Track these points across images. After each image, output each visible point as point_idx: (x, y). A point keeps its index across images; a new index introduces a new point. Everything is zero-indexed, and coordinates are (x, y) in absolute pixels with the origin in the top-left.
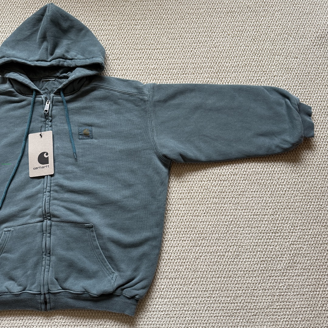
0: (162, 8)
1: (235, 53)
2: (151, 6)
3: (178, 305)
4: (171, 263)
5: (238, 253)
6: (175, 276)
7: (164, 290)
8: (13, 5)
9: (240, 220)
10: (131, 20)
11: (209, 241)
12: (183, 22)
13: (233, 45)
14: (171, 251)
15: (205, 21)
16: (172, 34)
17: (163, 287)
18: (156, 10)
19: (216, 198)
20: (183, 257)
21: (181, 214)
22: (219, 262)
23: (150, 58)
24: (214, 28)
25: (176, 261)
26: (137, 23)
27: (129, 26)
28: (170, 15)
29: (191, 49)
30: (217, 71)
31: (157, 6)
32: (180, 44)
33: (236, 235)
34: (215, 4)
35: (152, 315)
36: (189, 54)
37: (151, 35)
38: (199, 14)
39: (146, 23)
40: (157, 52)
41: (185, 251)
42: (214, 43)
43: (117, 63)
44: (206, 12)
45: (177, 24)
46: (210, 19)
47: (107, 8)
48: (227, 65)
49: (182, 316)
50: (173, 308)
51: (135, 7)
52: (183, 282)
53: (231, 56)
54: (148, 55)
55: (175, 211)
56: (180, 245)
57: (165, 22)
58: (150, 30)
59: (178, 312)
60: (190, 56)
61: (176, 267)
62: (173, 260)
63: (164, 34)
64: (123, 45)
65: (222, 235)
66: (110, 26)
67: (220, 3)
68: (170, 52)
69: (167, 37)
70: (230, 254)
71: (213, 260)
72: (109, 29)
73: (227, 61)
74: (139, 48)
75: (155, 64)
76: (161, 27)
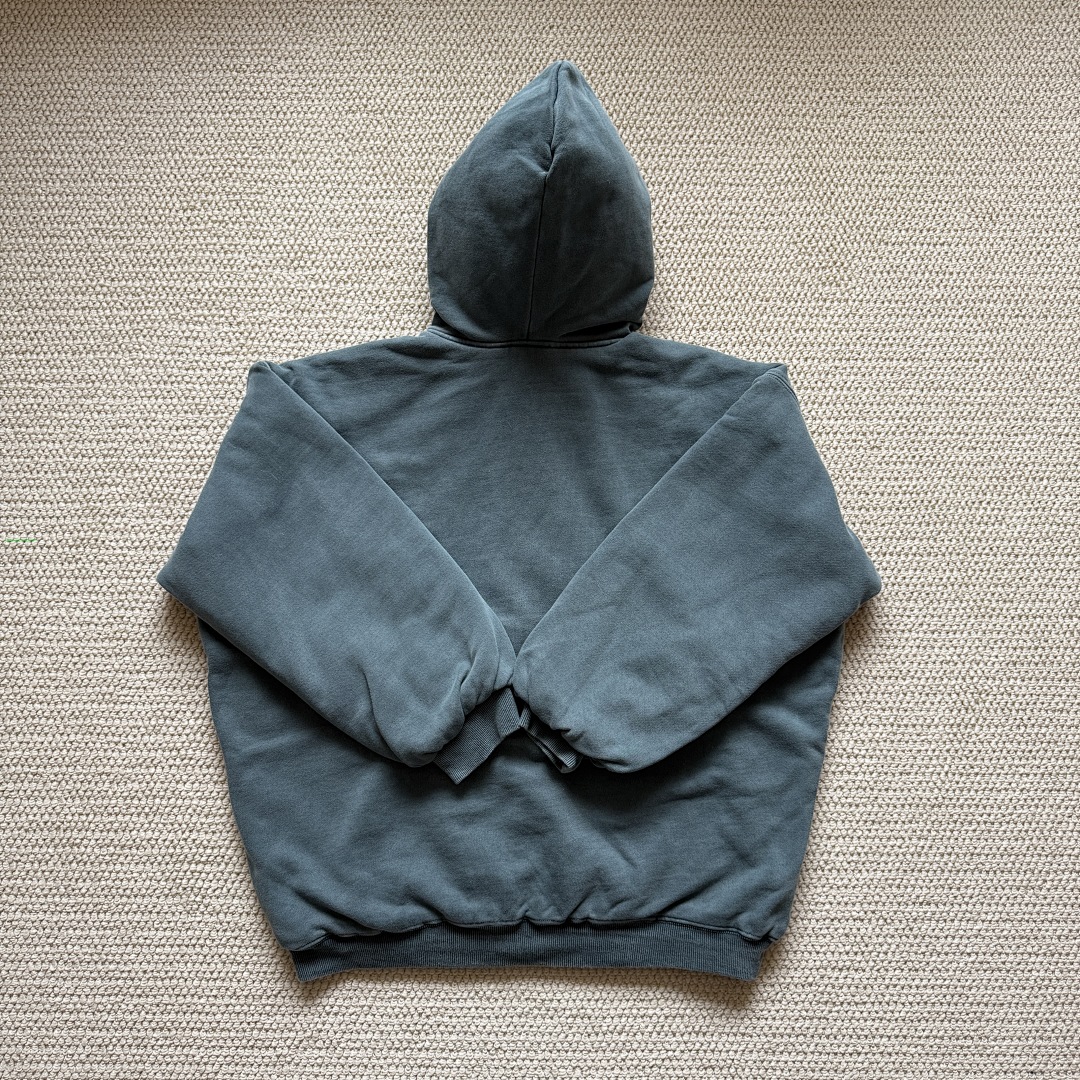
0: (954, 124)
2: (921, 118)
3: (1010, 939)
4: (989, 831)
6: (1002, 865)
7: (974, 900)
10: (869, 158)
12: (1014, 169)
14: (991, 802)
15: (1074, 167)
16: (982, 202)
17: (970, 891)
18: (936, 132)
20: (1023, 816)
21: (1017, 705)
23: (922, 267)
25: (1003, 828)
26: (886, 166)
27: (862, 173)
28: (975, 147)
29: (1039, 249)
31: (939, 119)
32: (1005, 231)
35: (942, 962)
36: (1032, 261)
37: (926, 202)
38: (1059, 147)
39: (910, 168)
40: (942, 253)
41: (1029, 801)
45: (998, 175)
47: (800, 119)
49: (1021, 967)
50: (999, 947)
51: (877, 120)
52: (1022, 881)
54: (919, 260)
55: (999, 697)
56: (1014, 785)
57: (963, 167)
58: (921, 190)
59: (1011, 957)
60: (1036, 268)
61: (1005, 843)
62: (996, 825)
63: (961, 202)
66: (810, 173)
68: (978, 253)
69: (969, 210)
74: (893, 240)
75: (938, 286)
76: (953, 183)
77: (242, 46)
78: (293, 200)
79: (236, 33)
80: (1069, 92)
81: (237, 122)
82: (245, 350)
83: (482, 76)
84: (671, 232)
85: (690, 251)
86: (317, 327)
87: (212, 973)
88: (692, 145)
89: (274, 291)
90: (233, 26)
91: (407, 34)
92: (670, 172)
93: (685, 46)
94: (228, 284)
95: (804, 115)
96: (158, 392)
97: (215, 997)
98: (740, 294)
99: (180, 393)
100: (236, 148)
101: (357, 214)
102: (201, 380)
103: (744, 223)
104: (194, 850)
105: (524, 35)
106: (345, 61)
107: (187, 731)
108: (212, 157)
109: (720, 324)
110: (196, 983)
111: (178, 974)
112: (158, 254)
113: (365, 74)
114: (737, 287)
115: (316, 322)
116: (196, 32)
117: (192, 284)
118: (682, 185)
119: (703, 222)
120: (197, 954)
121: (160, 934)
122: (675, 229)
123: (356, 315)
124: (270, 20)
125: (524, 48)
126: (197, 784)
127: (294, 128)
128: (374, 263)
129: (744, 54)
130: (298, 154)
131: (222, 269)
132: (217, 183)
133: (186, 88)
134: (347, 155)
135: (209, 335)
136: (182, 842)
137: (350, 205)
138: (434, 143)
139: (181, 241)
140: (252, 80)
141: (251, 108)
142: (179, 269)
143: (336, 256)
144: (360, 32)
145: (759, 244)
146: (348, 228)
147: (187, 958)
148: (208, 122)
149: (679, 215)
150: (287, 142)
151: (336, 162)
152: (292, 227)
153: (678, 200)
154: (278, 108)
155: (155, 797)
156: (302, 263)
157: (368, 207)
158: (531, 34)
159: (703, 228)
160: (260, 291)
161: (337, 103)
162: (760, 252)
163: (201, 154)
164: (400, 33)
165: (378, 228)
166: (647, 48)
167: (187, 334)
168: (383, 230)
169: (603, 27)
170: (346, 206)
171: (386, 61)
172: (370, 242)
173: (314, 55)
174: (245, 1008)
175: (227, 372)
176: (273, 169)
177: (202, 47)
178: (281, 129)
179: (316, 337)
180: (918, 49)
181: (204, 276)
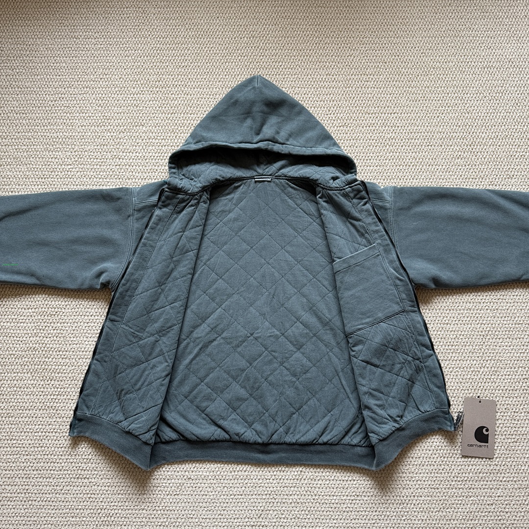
0: (400, 59)
1: (493, 121)
2: (385, 56)
5: (496, 369)
8: (210, 51)
9: (499, 329)
10: (361, 75)
11: (460, 354)
12: (428, 79)
13: (491, 111)
15: (455, 78)
16: (413, 94)
18: (392, 63)
19: (470, 303)
22: (473, 379)
23: (385, 124)
24: (466, 87)
27: (358, 82)
28: (410, 69)
29: (438, 115)
30: (470, 143)
31: (393, 57)
32: (423, 107)
33: (494, 347)
34: (468, 56)
36: (435, 120)
37: (387, 94)
38: (448, 69)
39: (380, 79)
40: (394, 118)
42: (466, 108)
43: (344, 131)
44: (456, 66)
45: (420, 82)
46: (461, 76)
48: (483, 136)
51: (365, 58)
53: (488, 124)
54: (383, 120)
57: (404, 78)
58: (385, 89)
60: (437, 124)
63: (403, 94)
64: (351, 108)
65: (477, 347)
66: (334, 83)
67: (474, 55)
68: (411, 117)
69: (407, 98)
70: (486, 369)
71: (465, 376)
72: (333, 86)
73: (482, 131)
74: (372, 111)
75: (392, 133)
76: (400, 85)
77: (78, 27)
78: (100, 95)
79: (76, 21)
80: (452, 44)
81: (76, 61)
82: (77, 163)
83: (187, 40)
86: (110, 152)
87: (60, 445)
88: (281, 70)
89: (91, 136)
90: (74, 18)
91: (153, 21)
93: (278, 25)
94: (71, 134)
95: (332, 56)
96: (38, 183)
97: (62, 455)
99: (48, 183)
100: (75, 73)
101: (129, 102)
102: (58, 177)
104: (53, 389)
105: (206, 21)
106: (125, 33)
107: (50, 336)
108: (64, 77)
110: (53, 449)
111: (45, 445)
112: (39, 121)
113: (134, 39)
115: (110, 150)
116: (57, 21)
117: (55, 134)
120: (54, 436)
121: (37, 427)
123: (128, 147)
124: (91, 16)
125: (205, 27)
126: (54, 359)
127: (102, 64)
128: (136, 124)
129: (305, 29)
130: (103, 75)
131: (68, 127)
132: (66, 89)
133: (53, 46)
134: (125, 75)
135: (61, 156)
136: (47, 386)
137: (126, 98)
138: (164, 70)
139: (49, 115)
140: (82, 42)
141: (82, 55)
142: (49, 127)
143: (119, 121)
144: (131, 21)
146: (125, 108)
147: (49, 437)
148: (63, 61)
150: (98, 70)
151: (120, 79)
152: (100, 108)
154: (94, 55)
155: (35, 365)
156: (104, 124)
157: (134, 99)
158: (208, 21)
160: (85, 137)
161: (121, 52)
163: (59, 76)
164: (149, 21)
165: (138, 108)
166: (261, 26)
167: (52, 156)
168: (141, 108)
169: (241, 17)
170: (124, 98)
171: (143, 33)
172: (135, 114)
173: (110, 31)
174: (75, 460)
175: (69, 173)
176: (92, 82)
177: (60, 28)
178: (95, 64)
179: (110, 157)
180: (384, 26)
181: (60, 130)
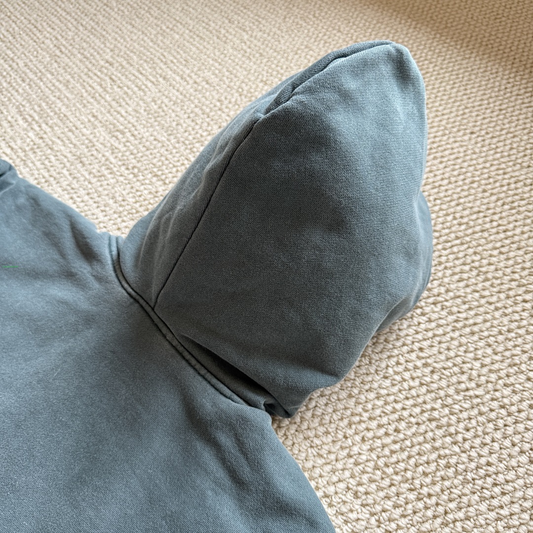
84: (419, 363)
85: (420, 400)
92: (472, 313)
98: (434, 500)
103: (510, 430)
109: (379, 508)
114: (437, 488)
118: (473, 333)
119: (463, 386)
122: (426, 365)
145: (508, 469)
149: (443, 357)
153: (456, 343)
159: (458, 392)
162: (501, 478)
